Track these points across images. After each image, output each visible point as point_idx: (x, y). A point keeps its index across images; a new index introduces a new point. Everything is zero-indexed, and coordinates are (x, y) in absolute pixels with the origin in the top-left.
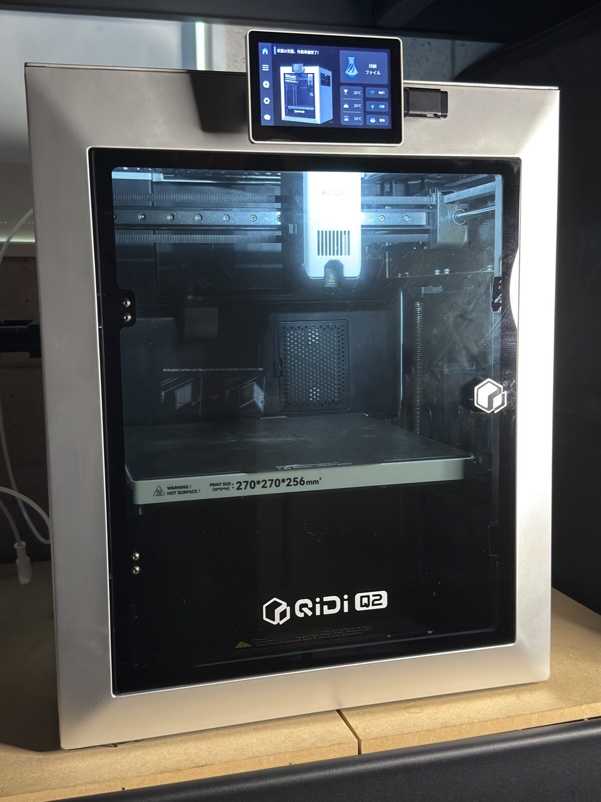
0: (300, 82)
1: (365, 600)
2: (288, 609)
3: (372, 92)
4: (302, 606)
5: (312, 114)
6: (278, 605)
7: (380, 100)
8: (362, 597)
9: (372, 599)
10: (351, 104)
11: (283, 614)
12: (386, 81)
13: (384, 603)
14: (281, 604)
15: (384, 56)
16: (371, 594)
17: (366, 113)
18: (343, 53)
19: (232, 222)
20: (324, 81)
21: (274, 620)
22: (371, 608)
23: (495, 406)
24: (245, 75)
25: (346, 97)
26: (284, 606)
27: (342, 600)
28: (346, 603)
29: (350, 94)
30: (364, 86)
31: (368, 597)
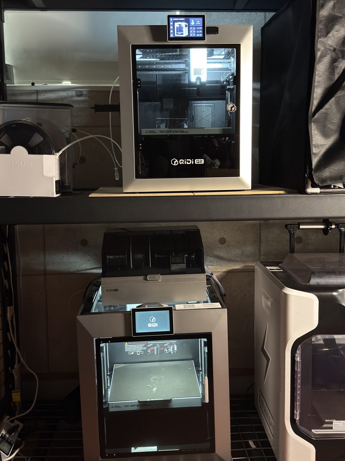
0: (180, 26)
1: (198, 161)
2: (178, 162)
3: (198, 28)
4: (181, 161)
5: (182, 34)
6: (175, 160)
7: (200, 30)
8: (197, 160)
9: (200, 161)
10: (193, 31)
11: (176, 163)
12: (201, 25)
13: (203, 162)
14: (176, 160)
15: (201, 19)
16: (199, 160)
17: (196, 33)
18: (190, 19)
19: (172, 68)
20: (186, 26)
21: (174, 164)
22: (199, 163)
23: (233, 110)
24: (166, 26)
25: (191, 29)
26: (177, 161)
27: (192, 161)
28: (193, 162)
29: (192, 29)
30: (196, 27)
31: (198, 160)
